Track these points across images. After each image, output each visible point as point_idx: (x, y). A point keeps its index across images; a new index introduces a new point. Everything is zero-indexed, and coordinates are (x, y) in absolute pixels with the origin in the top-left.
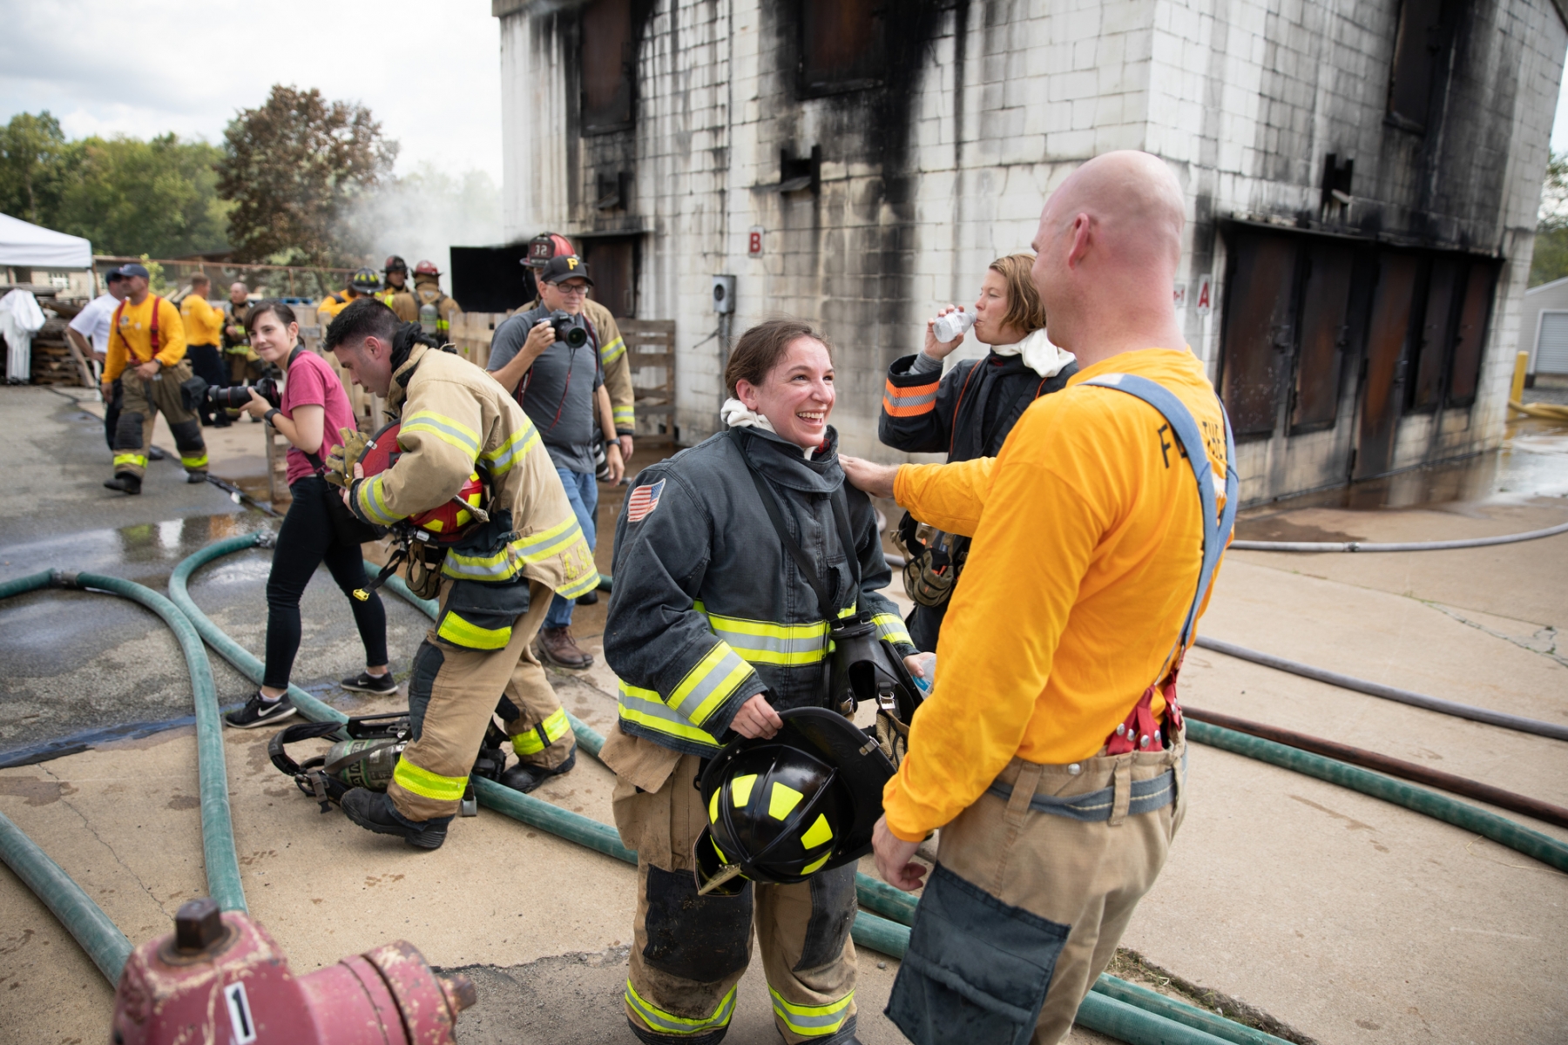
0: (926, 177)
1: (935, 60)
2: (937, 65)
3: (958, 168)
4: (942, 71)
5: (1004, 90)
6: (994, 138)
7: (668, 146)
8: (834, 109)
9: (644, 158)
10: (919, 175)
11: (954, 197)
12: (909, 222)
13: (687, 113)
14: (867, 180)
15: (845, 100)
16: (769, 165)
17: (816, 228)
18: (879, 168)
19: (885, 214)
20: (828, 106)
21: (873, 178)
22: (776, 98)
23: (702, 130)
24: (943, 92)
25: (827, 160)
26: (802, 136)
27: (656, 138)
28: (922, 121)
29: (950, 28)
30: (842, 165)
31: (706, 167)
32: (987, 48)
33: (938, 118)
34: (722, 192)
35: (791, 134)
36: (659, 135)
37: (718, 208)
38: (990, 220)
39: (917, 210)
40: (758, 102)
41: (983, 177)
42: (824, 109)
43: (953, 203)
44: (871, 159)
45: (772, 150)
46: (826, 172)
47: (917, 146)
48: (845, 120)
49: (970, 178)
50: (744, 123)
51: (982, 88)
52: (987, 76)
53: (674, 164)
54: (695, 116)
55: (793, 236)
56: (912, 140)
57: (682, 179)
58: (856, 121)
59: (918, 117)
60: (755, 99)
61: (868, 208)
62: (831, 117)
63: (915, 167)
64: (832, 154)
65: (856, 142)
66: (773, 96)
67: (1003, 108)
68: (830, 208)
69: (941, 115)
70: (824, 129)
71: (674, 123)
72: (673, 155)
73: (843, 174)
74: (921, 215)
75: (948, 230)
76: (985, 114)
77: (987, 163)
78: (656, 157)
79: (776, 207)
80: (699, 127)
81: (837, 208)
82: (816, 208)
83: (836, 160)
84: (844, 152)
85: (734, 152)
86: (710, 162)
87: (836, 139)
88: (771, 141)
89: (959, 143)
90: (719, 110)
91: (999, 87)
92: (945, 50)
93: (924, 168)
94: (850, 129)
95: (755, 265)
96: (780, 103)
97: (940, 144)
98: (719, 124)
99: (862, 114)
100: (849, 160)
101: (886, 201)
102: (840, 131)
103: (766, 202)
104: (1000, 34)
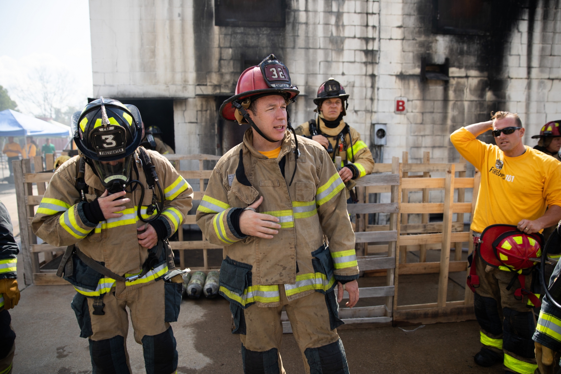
0: (512, 80)
1: (518, 29)
2: (519, 32)
3: (529, 77)
4: (521, 35)
5: (552, 48)
6: (546, 67)
7: (321, 42)
8: (458, 42)
9: (294, 48)
10: (509, 80)
11: (527, 90)
12: (503, 100)
13: (339, 25)
14: (479, 79)
15: (465, 38)
16: (411, 65)
17: (446, 100)
18: (486, 74)
19: (489, 95)
20: (454, 40)
21: (482, 78)
22: (417, 30)
23: (355, 37)
24: (521, 44)
25: (454, 66)
26: (436, 52)
27: (307, 37)
28: (511, 55)
29: (526, 17)
30: (463, 70)
31: (358, 59)
32: (544, 29)
33: (519, 55)
34: (373, 76)
35: (429, 50)
36: (310, 34)
37: (369, 85)
38: (544, 101)
39: (507, 95)
40: (402, 29)
41: (541, 83)
42: (451, 41)
43: (526, 93)
44: (481, 69)
45: (414, 57)
46: (452, 73)
47: (507, 66)
48: (465, 48)
49: (535, 83)
50: (391, 39)
51: (541, 45)
52: (544, 40)
53: (326, 55)
54: (347, 29)
55: (429, 104)
56: (504, 63)
57: (334, 65)
58: (472, 49)
59: (508, 53)
60: (400, 27)
61: (479, 92)
62: (456, 46)
63: (506, 76)
64: (456, 64)
65: (472, 60)
66: (414, 28)
67: (551, 55)
68: (455, 91)
69: (520, 53)
70: (451, 50)
71: (326, 30)
72: (325, 49)
73: (464, 75)
74: (509, 97)
75: (524, 104)
76: (542, 57)
77: (543, 77)
78: (307, 49)
79: (416, 87)
80: (352, 35)
81: (459, 90)
82: (446, 90)
83: (460, 67)
84: (464, 64)
85: (382, 54)
86: (362, 57)
87: (459, 57)
88: (413, 52)
89: (529, 68)
90: (370, 29)
91: (549, 46)
92: (524, 26)
93: (511, 76)
94: (468, 53)
95: (399, 118)
96: (420, 33)
97: (520, 67)
98: (370, 36)
99: (475, 47)
100: (468, 68)
101: (490, 89)
102: (462, 53)
103: (409, 84)
104: (550, 25)
